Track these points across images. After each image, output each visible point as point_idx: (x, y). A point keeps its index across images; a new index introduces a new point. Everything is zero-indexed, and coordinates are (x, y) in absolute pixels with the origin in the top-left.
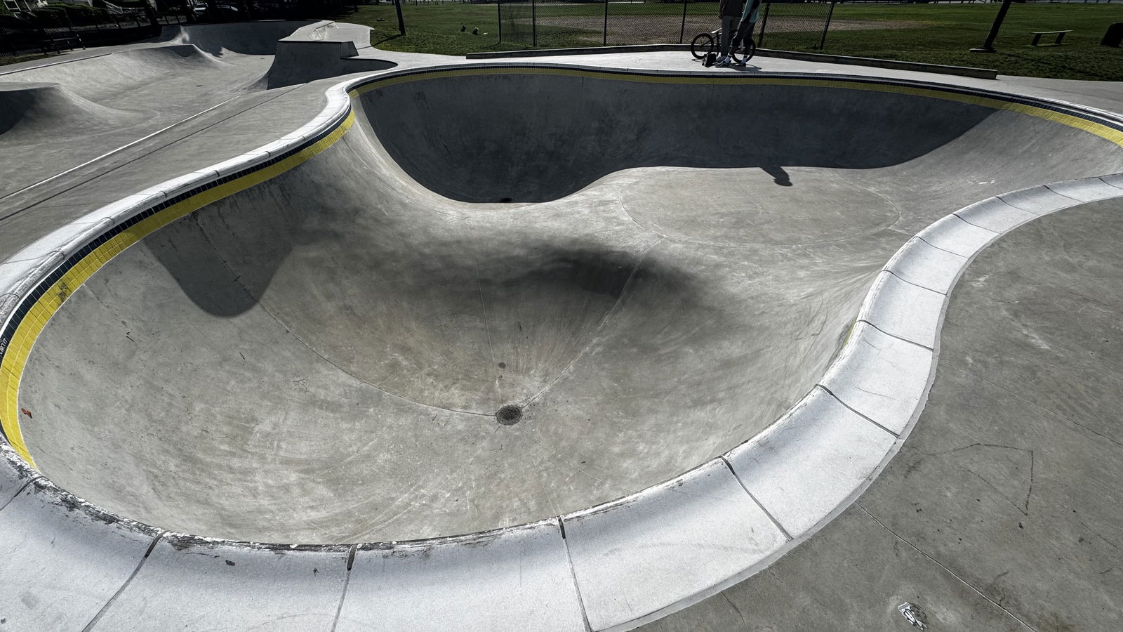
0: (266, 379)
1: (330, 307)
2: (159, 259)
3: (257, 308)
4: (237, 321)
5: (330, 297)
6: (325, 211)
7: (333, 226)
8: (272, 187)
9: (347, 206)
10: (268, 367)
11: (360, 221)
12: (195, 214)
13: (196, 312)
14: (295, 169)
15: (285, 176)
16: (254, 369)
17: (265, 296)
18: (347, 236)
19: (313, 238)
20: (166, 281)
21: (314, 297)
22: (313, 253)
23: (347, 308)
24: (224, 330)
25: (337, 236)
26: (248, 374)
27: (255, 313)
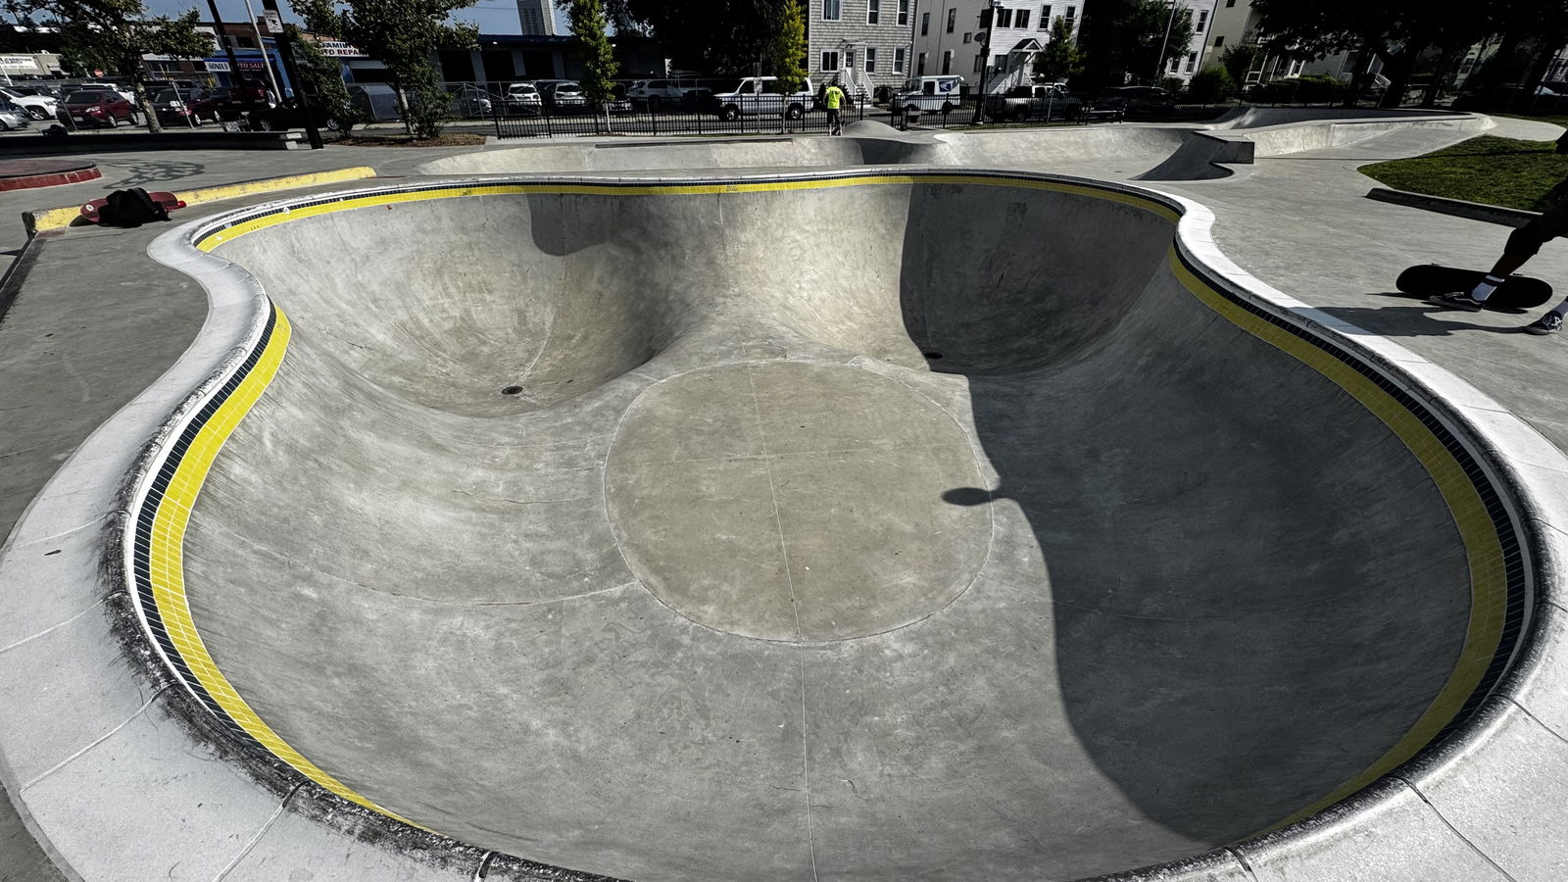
0: (522, 287)
1: (594, 286)
2: (530, 206)
3: (561, 258)
4: (544, 255)
5: (600, 281)
6: (644, 233)
7: (642, 245)
8: (614, 200)
9: (662, 237)
10: (531, 284)
11: (663, 253)
12: (562, 195)
13: (529, 237)
14: (639, 196)
15: (628, 197)
16: (525, 280)
17: (569, 256)
18: (645, 256)
19: (624, 244)
20: (527, 216)
21: (593, 275)
22: (615, 252)
23: (601, 294)
24: (535, 255)
25: (638, 251)
26: (519, 278)
27: (557, 260)
